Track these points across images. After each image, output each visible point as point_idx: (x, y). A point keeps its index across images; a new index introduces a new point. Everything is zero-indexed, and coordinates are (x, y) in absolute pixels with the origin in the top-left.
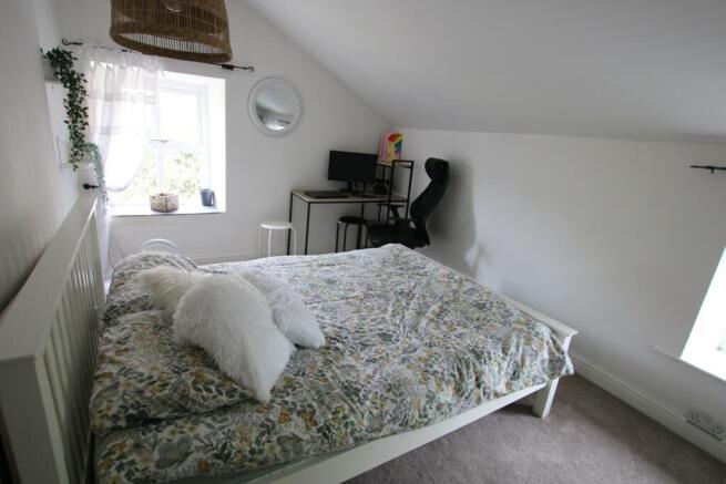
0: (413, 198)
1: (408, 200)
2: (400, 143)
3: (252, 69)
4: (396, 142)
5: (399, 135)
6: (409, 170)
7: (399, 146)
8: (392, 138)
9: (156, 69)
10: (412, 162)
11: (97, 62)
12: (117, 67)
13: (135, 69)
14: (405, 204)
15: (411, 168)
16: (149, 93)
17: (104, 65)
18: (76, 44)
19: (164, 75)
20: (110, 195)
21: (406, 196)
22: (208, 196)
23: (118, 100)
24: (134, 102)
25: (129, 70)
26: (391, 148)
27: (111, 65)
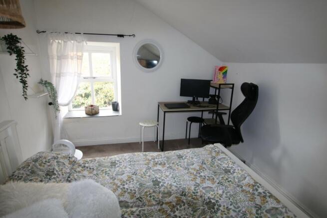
0: (234, 107)
1: (230, 109)
2: (226, 72)
3: (134, 35)
4: (224, 71)
5: (225, 67)
6: (231, 90)
7: (225, 74)
8: (221, 69)
9: (83, 41)
10: (233, 85)
11: (54, 40)
12: (63, 42)
13: (73, 42)
14: (227, 112)
15: (233, 88)
16: (79, 54)
17: (57, 41)
18: (43, 32)
19: (87, 44)
20: (61, 108)
21: (229, 106)
22: (116, 106)
23: (63, 59)
24: (72, 59)
25: (69, 43)
26: (220, 76)
27: (60, 41)
